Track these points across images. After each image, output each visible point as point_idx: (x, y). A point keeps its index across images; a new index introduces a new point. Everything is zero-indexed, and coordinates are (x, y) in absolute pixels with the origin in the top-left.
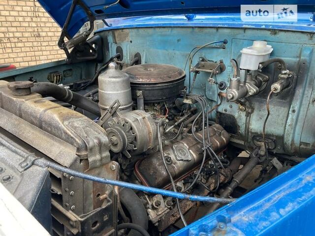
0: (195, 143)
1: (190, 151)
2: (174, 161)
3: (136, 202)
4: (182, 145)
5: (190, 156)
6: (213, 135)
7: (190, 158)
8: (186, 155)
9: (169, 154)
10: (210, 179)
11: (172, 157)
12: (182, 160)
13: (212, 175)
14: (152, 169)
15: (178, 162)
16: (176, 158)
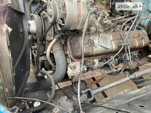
0: (119, 37)
1: (113, 42)
2: (95, 45)
3: (62, 60)
4: (109, 36)
5: (109, 46)
6: (137, 37)
7: (109, 47)
8: (107, 44)
9: (94, 39)
10: (120, 64)
11: (96, 41)
12: (102, 46)
13: (123, 62)
14: (77, 45)
15: (98, 47)
16: (98, 44)
